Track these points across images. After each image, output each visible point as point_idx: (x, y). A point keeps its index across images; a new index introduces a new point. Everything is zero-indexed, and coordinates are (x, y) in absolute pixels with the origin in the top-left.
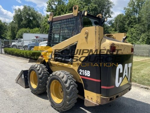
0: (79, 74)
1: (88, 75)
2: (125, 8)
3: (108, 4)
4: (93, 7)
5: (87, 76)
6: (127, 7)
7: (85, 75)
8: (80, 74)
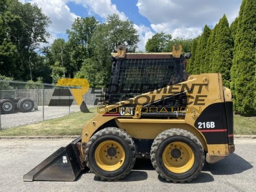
0: (197, 128)
1: (212, 127)
2: (68, 32)
3: (41, 19)
4: (12, 19)
5: (210, 129)
6: (71, 30)
7: (207, 127)
8: (199, 127)
